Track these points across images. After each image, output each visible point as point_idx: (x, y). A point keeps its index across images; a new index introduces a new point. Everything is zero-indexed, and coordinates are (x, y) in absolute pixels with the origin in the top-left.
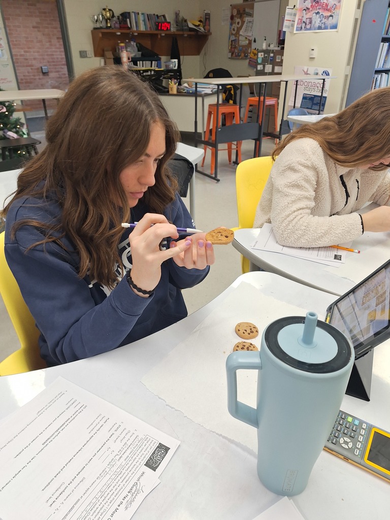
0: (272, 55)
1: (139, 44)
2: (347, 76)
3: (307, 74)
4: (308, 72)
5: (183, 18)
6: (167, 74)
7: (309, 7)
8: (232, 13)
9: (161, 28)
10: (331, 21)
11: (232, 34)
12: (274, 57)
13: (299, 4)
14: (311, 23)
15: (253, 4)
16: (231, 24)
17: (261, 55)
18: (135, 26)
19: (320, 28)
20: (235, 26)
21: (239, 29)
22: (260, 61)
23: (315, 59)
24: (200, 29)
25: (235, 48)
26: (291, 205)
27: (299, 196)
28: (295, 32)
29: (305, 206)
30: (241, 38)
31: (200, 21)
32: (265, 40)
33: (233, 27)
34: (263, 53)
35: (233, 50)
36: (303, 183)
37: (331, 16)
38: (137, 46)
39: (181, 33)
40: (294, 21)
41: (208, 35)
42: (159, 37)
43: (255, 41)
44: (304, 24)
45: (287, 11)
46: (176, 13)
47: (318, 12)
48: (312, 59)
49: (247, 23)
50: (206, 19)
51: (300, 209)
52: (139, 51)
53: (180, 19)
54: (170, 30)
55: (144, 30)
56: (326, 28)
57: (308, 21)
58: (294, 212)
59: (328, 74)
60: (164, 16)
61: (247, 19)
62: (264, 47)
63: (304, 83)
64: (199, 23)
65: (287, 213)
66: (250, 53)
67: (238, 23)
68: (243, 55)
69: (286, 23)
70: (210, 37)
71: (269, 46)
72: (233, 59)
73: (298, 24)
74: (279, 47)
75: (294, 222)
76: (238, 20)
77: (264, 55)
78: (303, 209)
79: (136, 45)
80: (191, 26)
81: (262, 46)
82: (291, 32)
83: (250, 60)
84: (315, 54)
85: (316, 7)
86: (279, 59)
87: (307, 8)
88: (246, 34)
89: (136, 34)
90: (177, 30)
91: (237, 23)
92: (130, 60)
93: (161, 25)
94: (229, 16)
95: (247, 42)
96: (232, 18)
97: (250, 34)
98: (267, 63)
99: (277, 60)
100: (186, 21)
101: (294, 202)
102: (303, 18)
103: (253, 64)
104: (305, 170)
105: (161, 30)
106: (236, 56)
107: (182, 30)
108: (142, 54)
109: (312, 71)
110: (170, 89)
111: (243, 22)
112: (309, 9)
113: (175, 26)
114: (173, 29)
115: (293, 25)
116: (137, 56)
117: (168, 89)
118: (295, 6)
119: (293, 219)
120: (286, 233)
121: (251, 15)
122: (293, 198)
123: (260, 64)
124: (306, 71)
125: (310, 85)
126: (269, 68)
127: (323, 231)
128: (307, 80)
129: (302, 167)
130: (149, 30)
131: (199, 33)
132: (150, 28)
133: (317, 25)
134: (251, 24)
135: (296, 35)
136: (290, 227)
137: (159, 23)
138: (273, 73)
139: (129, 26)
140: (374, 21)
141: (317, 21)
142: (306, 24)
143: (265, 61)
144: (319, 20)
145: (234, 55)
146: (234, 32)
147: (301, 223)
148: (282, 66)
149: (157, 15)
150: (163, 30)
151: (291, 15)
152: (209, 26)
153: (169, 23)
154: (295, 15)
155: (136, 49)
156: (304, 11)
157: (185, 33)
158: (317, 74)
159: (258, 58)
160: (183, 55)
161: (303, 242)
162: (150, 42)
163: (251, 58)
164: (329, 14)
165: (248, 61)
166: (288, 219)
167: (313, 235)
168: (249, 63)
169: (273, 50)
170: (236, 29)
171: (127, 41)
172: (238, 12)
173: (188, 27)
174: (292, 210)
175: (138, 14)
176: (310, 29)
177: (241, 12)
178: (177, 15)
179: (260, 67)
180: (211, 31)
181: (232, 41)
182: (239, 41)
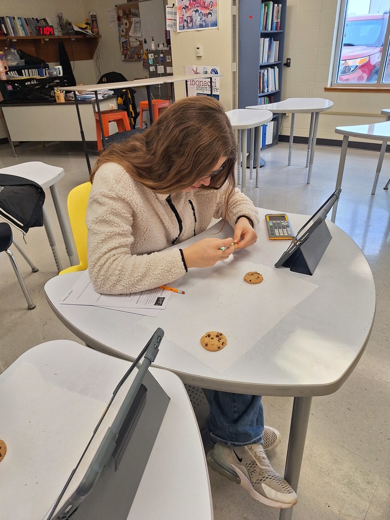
0: (162, 55)
1: (21, 51)
2: (234, 73)
3: (196, 73)
4: (198, 72)
5: (68, 21)
6: (52, 82)
7: (188, 5)
8: (118, 14)
9: (43, 33)
10: (210, 19)
11: (122, 36)
12: (164, 58)
13: (178, 3)
14: (192, 21)
15: (138, 4)
16: (119, 26)
17: (151, 56)
18: (12, 32)
19: (201, 26)
20: (123, 27)
21: (128, 30)
22: (151, 62)
23: (202, 57)
24: (88, 32)
25: (127, 49)
26: (101, 245)
27: (109, 234)
28: (178, 31)
29: (117, 245)
30: (131, 39)
31: (87, 24)
32: (153, 40)
33: (122, 29)
34: (153, 54)
35: (125, 52)
36: (112, 218)
37: (210, 13)
38: (18, 54)
39: (67, 37)
40: (176, 20)
41: (98, 38)
42: (43, 42)
43: (145, 42)
44: (186, 23)
45: (167, 10)
46: (59, 16)
47: (197, 10)
48: (199, 57)
49: (135, 24)
50: (93, 21)
51: (113, 249)
52: (21, 58)
53: (64, 23)
54: (54, 34)
55: (24, 35)
56: (207, 26)
57: (189, 20)
58: (106, 253)
59: (216, 73)
60: (45, 20)
61: (134, 19)
62: (153, 47)
63: (195, 83)
64: (86, 26)
65: (97, 256)
66: (143, 54)
67: (126, 24)
68: (136, 56)
69: (168, 22)
70: (100, 40)
71: (158, 46)
72: (126, 61)
73: (180, 22)
74: (168, 47)
75: (106, 267)
76: (125, 21)
77: (154, 56)
78: (116, 248)
79: (17, 52)
80: (76, 29)
81: (151, 46)
82: (175, 32)
83: (144, 62)
84: (201, 52)
85: (194, 5)
86: (169, 59)
87: (185, 6)
88: (135, 35)
89: (15, 40)
90: (63, 34)
91: (124, 24)
92: (8, 70)
93: (43, 29)
94: (116, 17)
95: (138, 43)
96: (119, 19)
97: (139, 35)
98: (159, 64)
99: (168, 61)
100: (70, 24)
101: (104, 241)
102: (184, 17)
103: (146, 65)
104: (111, 202)
105: (43, 34)
106: (130, 58)
107: (68, 34)
108: (26, 62)
109: (200, 70)
110: (57, 98)
111: (131, 23)
112: (188, 7)
113: (60, 30)
114: (57, 33)
115: (175, 24)
116: (21, 64)
117: (55, 97)
118: (174, 5)
119: (105, 263)
120: (99, 280)
121: (137, 15)
122: (103, 237)
123: (152, 65)
124: (195, 70)
125: (201, 85)
126: (161, 69)
127: (141, 274)
128: (197, 80)
129: (106, 199)
130: (30, 35)
131: (88, 37)
132: (31, 33)
133: (198, 23)
134: (139, 25)
135: (180, 33)
136: (102, 273)
137: (40, 27)
138: (165, 74)
139: (6, 33)
140: (251, 17)
141: (197, 19)
142: (187, 23)
143: (156, 62)
144: (199, 18)
145: (128, 58)
146: (124, 34)
147: (114, 267)
148: (172, 66)
149: (37, 19)
150: (46, 34)
151: (172, 14)
152: (98, 28)
153: (52, 27)
154: (175, 14)
155: (18, 56)
156: (184, 9)
157: (71, 37)
158: (206, 73)
159: (148, 59)
160: (74, 60)
161: (119, 289)
162: (33, 49)
163: (144, 59)
164: (208, 11)
165: (142, 62)
166: (100, 263)
167: (130, 280)
168: (143, 65)
169: (162, 51)
170: (125, 31)
171: (6, 48)
172: (124, 12)
173: (74, 30)
174: (103, 252)
175: (14, 18)
176: (192, 27)
177: (127, 12)
178: (60, 18)
179: (152, 69)
180: (100, 33)
181: (123, 43)
182: (130, 43)
